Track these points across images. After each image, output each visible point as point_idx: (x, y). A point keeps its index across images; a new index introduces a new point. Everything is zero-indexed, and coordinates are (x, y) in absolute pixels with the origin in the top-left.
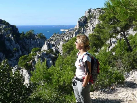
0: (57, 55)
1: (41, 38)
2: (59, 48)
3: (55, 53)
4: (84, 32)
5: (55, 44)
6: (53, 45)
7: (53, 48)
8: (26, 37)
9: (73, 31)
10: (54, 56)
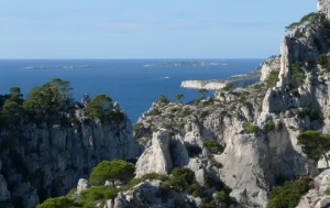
0: (211, 199)
1: (102, 122)
2: (220, 166)
3: (203, 188)
4: (313, 91)
5: (201, 144)
6: (194, 151)
7: (193, 164)
8: (31, 116)
9: (250, 89)
10: (198, 200)
